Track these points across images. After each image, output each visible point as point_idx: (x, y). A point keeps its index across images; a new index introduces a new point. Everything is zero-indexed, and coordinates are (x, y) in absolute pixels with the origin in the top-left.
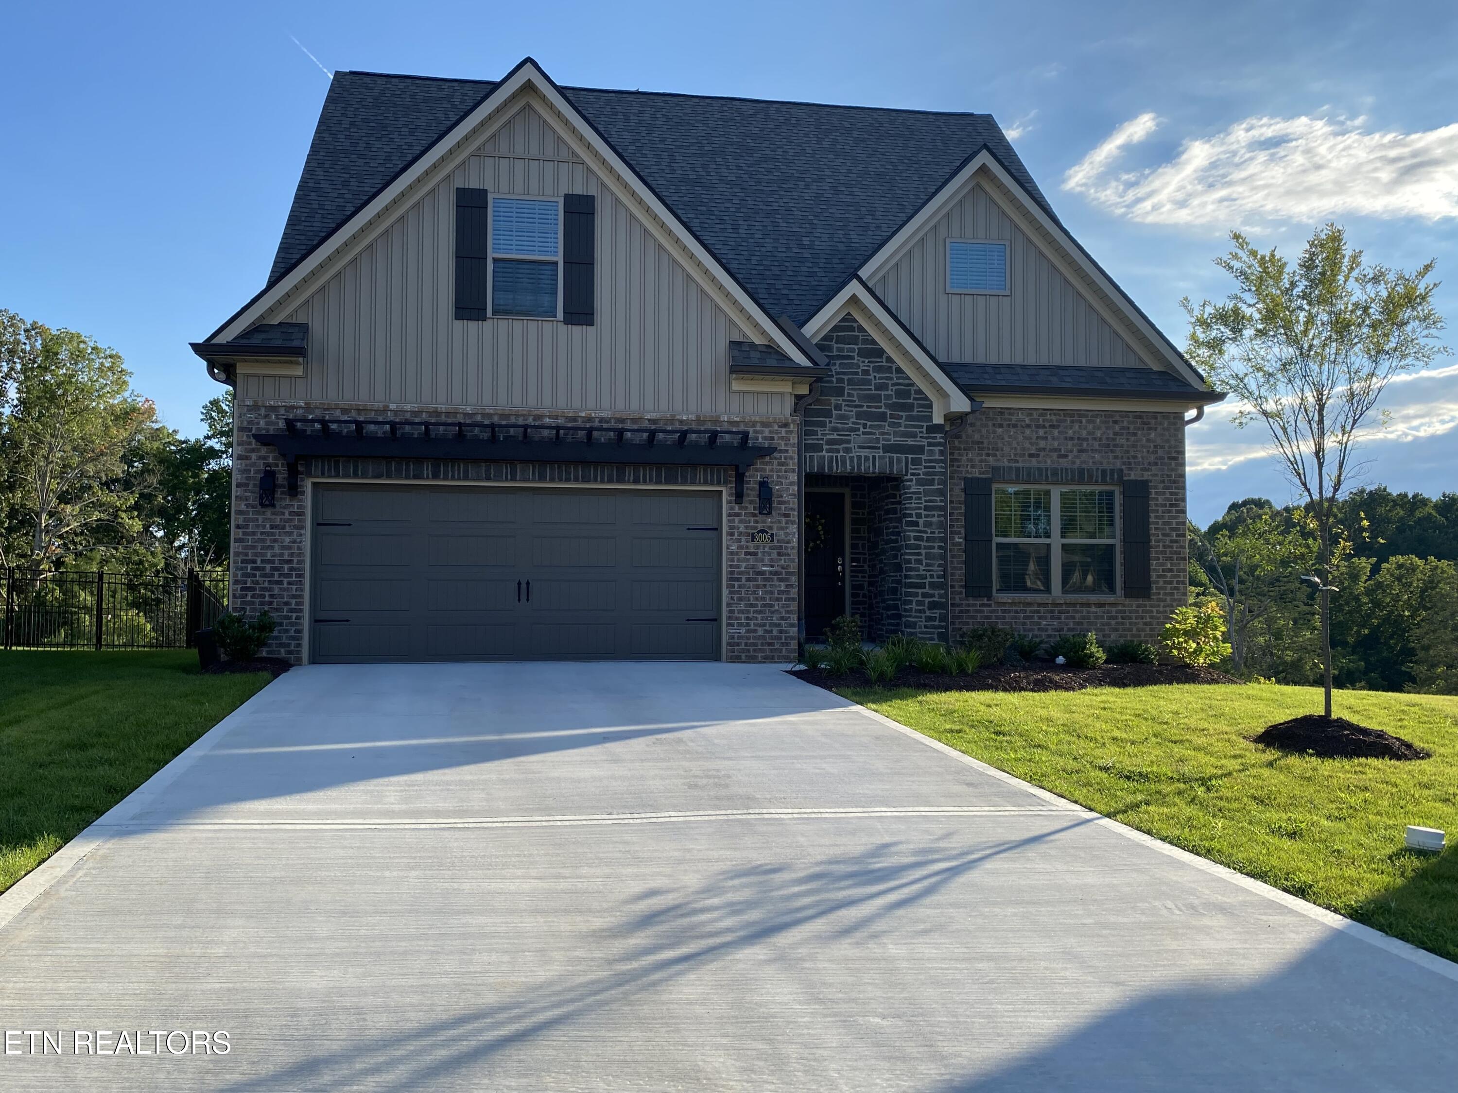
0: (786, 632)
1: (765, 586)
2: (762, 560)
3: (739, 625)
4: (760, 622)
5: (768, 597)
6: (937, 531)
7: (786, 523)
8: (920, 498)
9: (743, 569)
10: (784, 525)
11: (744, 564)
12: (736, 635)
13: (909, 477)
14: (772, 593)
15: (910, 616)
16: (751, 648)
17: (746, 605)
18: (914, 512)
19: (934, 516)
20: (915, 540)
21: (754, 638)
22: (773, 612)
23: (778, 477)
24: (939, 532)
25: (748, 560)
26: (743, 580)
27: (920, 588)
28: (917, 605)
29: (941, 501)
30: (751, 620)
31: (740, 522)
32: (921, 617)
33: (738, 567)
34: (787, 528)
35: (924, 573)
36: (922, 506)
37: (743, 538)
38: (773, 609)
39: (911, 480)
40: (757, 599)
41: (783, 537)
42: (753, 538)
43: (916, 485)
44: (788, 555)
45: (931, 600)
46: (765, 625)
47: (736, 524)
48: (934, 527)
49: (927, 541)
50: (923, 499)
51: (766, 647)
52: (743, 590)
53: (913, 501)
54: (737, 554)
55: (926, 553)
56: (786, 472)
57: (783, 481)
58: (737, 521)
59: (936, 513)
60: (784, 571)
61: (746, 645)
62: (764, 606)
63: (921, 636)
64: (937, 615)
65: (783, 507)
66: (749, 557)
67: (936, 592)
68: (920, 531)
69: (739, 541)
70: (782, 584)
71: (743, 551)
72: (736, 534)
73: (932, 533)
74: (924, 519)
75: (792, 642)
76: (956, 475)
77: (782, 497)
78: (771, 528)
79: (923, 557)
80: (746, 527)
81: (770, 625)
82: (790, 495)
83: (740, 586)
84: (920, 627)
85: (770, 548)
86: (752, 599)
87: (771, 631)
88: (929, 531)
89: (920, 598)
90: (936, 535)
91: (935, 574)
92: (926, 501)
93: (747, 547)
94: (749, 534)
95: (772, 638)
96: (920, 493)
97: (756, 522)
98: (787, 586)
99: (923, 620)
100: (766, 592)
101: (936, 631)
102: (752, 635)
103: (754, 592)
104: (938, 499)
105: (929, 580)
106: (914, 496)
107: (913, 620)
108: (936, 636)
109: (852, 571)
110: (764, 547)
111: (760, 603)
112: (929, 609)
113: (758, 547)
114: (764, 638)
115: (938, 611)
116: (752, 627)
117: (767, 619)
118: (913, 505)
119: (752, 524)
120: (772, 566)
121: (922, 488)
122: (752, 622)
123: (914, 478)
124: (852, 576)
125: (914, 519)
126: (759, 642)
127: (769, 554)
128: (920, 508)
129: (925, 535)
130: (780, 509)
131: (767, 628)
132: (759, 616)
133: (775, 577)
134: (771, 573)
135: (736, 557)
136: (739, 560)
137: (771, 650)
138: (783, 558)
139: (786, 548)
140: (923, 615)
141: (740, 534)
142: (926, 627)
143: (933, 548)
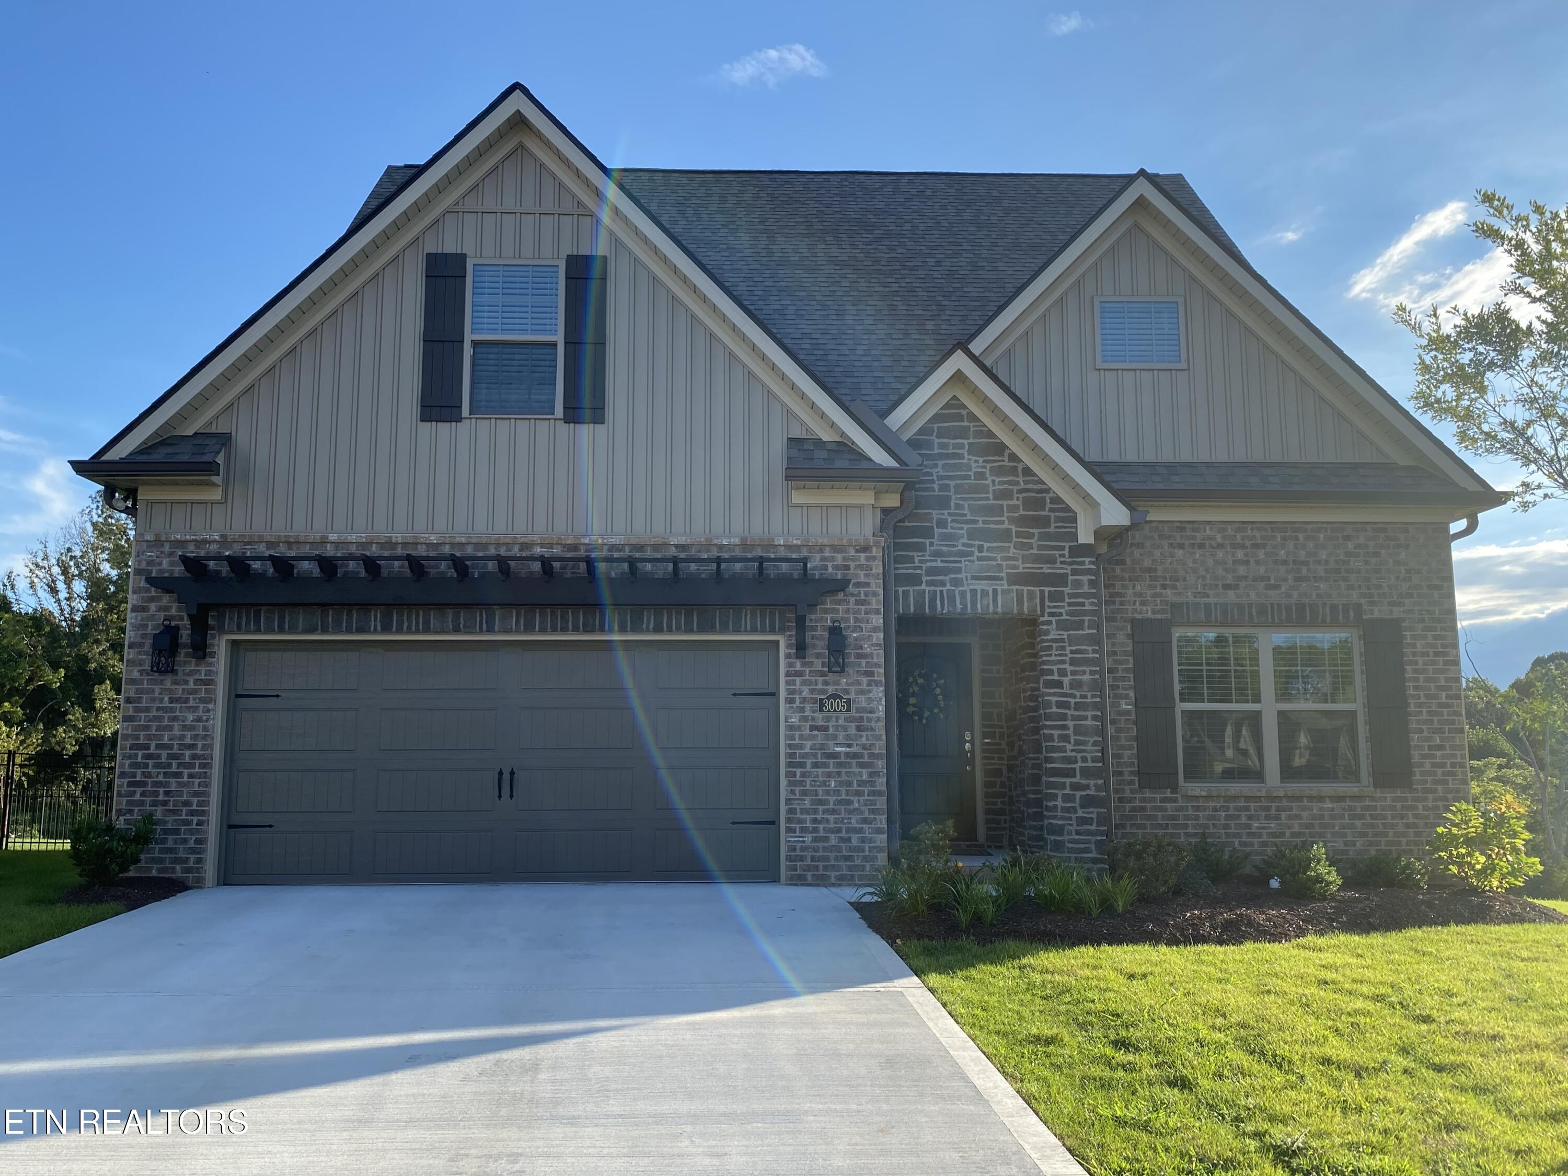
0: (871, 840)
1: (839, 774)
2: (835, 737)
3: (803, 830)
4: (832, 825)
5: (843, 789)
6: (1089, 694)
7: (868, 685)
8: (1063, 648)
9: (807, 750)
10: (865, 687)
11: (809, 744)
12: (799, 846)
13: (1046, 618)
14: (849, 784)
15: (1055, 817)
16: (821, 864)
17: (813, 802)
18: (1055, 668)
19: (1084, 673)
20: (1057, 707)
21: (825, 849)
22: (850, 812)
23: (856, 620)
24: (1093, 696)
25: (814, 737)
26: (809, 766)
27: (1067, 776)
28: (1064, 801)
29: (1094, 651)
30: (820, 823)
31: (804, 683)
32: (1070, 819)
33: (801, 747)
34: (869, 691)
35: (1073, 754)
36: (1067, 658)
37: (808, 707)
38: (851, 807)
39: (1049, 623)
40: (827, 793)
41: (864, 704)
42: (822, 705)
43: (1057, 629)
44: (872, 729)
45: (1085, 793)
46: (839, 830)
47: (798, 686)
48: (1085, 688)
49: (1075, 709)
50: (1068, 649)
51: (843, 863)
52: (808, 781)
53: (1054, 652)
54: (799, 728)
55: (1075, 725)
56: (866, 613)
57: (863, 625)
58: (798, 683)
59: (1087, 669)
60: (866, 752)
61: (813, 859)
62: (840, 802)
63: (1070, 845)
64: (1094, 816)
65: (864, 662)
66: (815, 732)
67: (1092, 782)
68: (1064, 695)
69: (802, 710)
70: (864, 771)
71: (808, 725)
72: (798, 701)
73: (1082, 697)
74: (1070, 677)
75: (880, 855)
76: (1119, 616)
77: (861, 648)
78: (847, 692)
79: (1071, 732)
80: (812, 691)
81: (848, 830)
82: (873, 645)
83: (803, 775)
84: (1070, 833)
85: (846, 719)
86: (821, 793)
87: (849, 840)
88: (1078, 694)
89: (1067, 791)
90: (1089, 700)
91: (1089, 756)
92: (1072, 652)
93: (813, 719)
94: (815, 701)
95: (851, 849)
96: (1063, 640)
97: (826, 683)
98: (871, 774)
99: (1074, 822)
100: (841, 783)
101: (1093, 839)
102: (821, 845)
103: (824, 783)
104: (1090, 648)
105: (1080, 764)
106: (1055, 645)
107: (1060, 822)
108: (1093, 847)
109: (984, 751)
110: (837, 719)
111: (832, 799)
112: (1083, 806)
113: (828, 719)
114: (838, 849)
115: (1096, 810)
116: (822, 834)
117: (842, 822)
118: (1053, 658)
119: (820, 686)
120: (849, 746)
121: (1066, 633)
122: (821, 826)
123: (1053, 619)
124: (984, 758)
125: (1056, 677)
126: (832, 855)
127: (845, 729)
128: (1064, 662)
129: (1072, 701)
130: (859, 665)
131: (843, 834)
132: (831, 818)
133: (854, 761)
134: (847, 755)
135: (797, 733)
136: (801, 737)
137: (850, 868)
138: (864, 734)
139: (869, 720)
140: (1073, 816)
141: (804, 700)
142: (1078, 833)
143: (1086, 718)
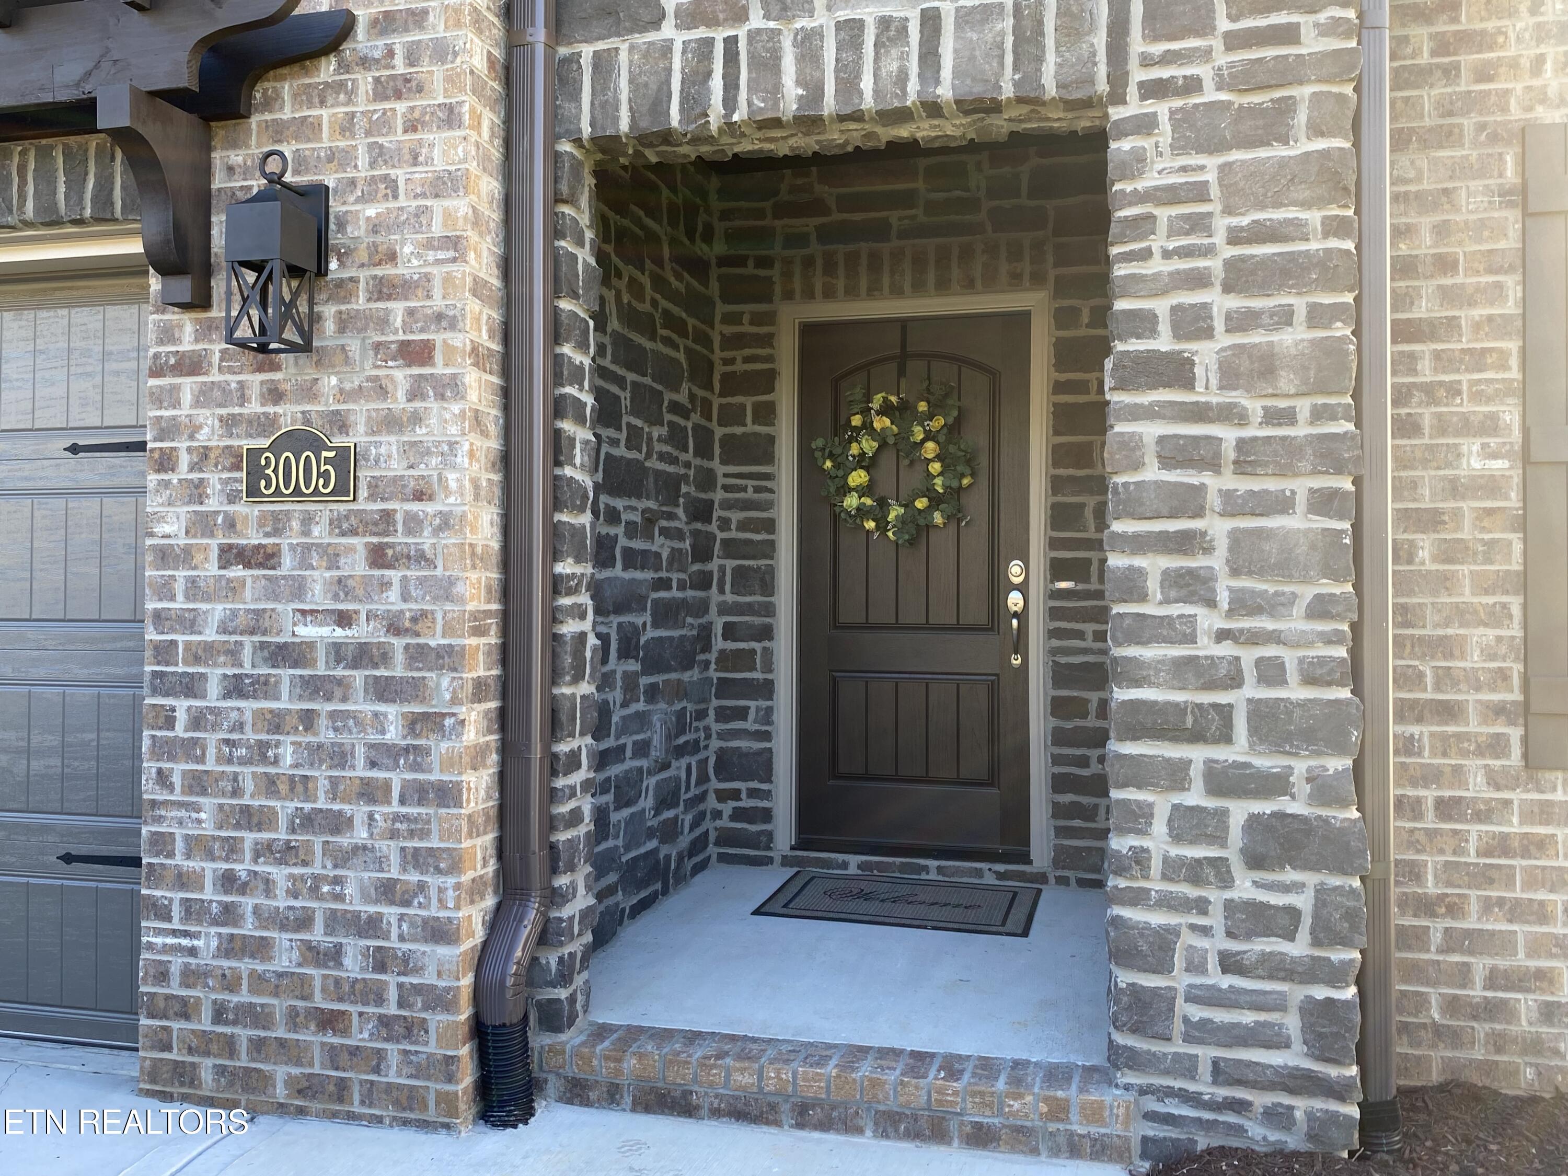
0: (407, 965)
1: (308, 719)
2: (299, 589)
3: (192, 910)
4: (282, 902)
5: (322, 775)
6: (1304, 407)
7: (413, 395)
8: (1199, 224)
9: (210, 635)
10: (399, 402)
11: (217, 610)
12: (177, 963)
13: (1133, 107)
14: (341, 757)
15: (1137, 898)
16: (243, 1034)
17: (224, 817)
18: (1161, 306)
19: (1285, 317)
20: (1166, 462)
21: (258, 980)
22: (342, 858)
23: (378, 154)
24: (1318, 414)
25: (233, 589)
26: (214, 688)
27: (1197, 737)
28: (1177, 836)
29: (1335, 227)
30: (243, 889)
31: (203, 397)
32: (1202, 906)
33: (190, 622)
34: (416, 419)
35: (1226, 649)
36: (1214, 265)
37: (214, 479)
38: (344, 841)
39: (1145, 125)
40: (270, 785)
41: (396, 468)
42: (256, 474)
43: (1180, 146)
44: (422, 558)
45: (1265, 807)
46: (304, 922)
47: (184, 411)
48: (1286, 382)
49: (1242, 467)
50: (1221, 224)
51: (309, 1036)
52: (212, 739)
53: (1157, 243)
54: (186, 557)
55: (1236, 538)
56: (412, 127)
57: (399, 174)
58: (187, 397)
59: (1300, 304)
60: (399, 643)
61: (219, 1015)
62: (308, 821)
63: (1197, 1013)
64: (1303, 902)
65: (398, 308)
66: (237, 572)
67: (1300, 767)
68: (1199, 413)
69: (197, 492)
70: (392, 711)
71: (214, 544)
72: (184, 460)
73: (1273, 417)
74: (1223, 340)
75: (437, 1019)
76: (1468, 123)
77: (392, 257)
78: (340, 423)
79: (1217, 562)
80: (229, 423)
81: (334, 921)
82: (429, 245)
83: (197, 721)
84: (1196, 966)
85: (337, 525)
86: (249, 785)
87: (335, 955)
88: (1254, 406)
89: (1195, 797)
90: (1301, 431)
91: (1290, 657)
92: (1235, 237)
93: (231, 524)
94: (234, 459)
95: (337, 989)
96: (1200, 193)
97: (275, 395)
98: (414, 723)
99: (1216, 920)
100: (316, 753)
101: (1297, 993)
102: (245, 966)
103: (261, 753)
104: (1314, 217)
105: (1251, 690)
106: (1164, 214)
107: (1157, 919)
108: (1292, 1023)
109: (1054, 614)
110: (308, 520)
111: (285, 808)
112: (1255, 861)
113: (277, 525)
114: (301, 987)
115: (1311, 879)
116: (249, 928)
117: (314, 891)
118: (1155, 267)
119: (254, 407)
120: (344, 619)
121: (1212, 162)
122: (248, 903)
123: (1162, 109)
124: (1053, 634)
125: (1164, 343)
126: (279, 1005)
127: (332, 558)
128: (1199, 280)
129: (1228, 435)
130: (383, 322)
131: (317, 934)
132: (279, 874)
133: (358, 676)
134: (337, 651)
135: (181, 574)
136: (194, 589)
137: (333, 1055)
138: (394, 575)
139: (414, 524)
140: (1215, 896)
141: (203, 456)
142: (1229, 963)
143: (1284, 505)
